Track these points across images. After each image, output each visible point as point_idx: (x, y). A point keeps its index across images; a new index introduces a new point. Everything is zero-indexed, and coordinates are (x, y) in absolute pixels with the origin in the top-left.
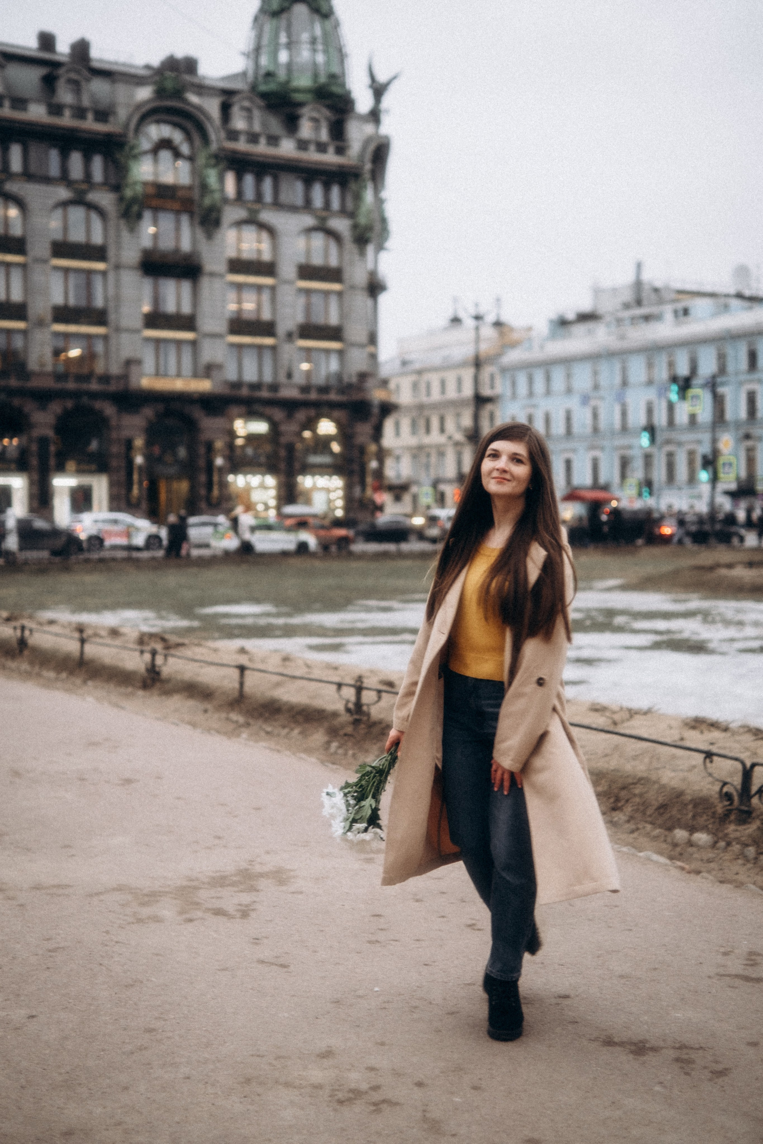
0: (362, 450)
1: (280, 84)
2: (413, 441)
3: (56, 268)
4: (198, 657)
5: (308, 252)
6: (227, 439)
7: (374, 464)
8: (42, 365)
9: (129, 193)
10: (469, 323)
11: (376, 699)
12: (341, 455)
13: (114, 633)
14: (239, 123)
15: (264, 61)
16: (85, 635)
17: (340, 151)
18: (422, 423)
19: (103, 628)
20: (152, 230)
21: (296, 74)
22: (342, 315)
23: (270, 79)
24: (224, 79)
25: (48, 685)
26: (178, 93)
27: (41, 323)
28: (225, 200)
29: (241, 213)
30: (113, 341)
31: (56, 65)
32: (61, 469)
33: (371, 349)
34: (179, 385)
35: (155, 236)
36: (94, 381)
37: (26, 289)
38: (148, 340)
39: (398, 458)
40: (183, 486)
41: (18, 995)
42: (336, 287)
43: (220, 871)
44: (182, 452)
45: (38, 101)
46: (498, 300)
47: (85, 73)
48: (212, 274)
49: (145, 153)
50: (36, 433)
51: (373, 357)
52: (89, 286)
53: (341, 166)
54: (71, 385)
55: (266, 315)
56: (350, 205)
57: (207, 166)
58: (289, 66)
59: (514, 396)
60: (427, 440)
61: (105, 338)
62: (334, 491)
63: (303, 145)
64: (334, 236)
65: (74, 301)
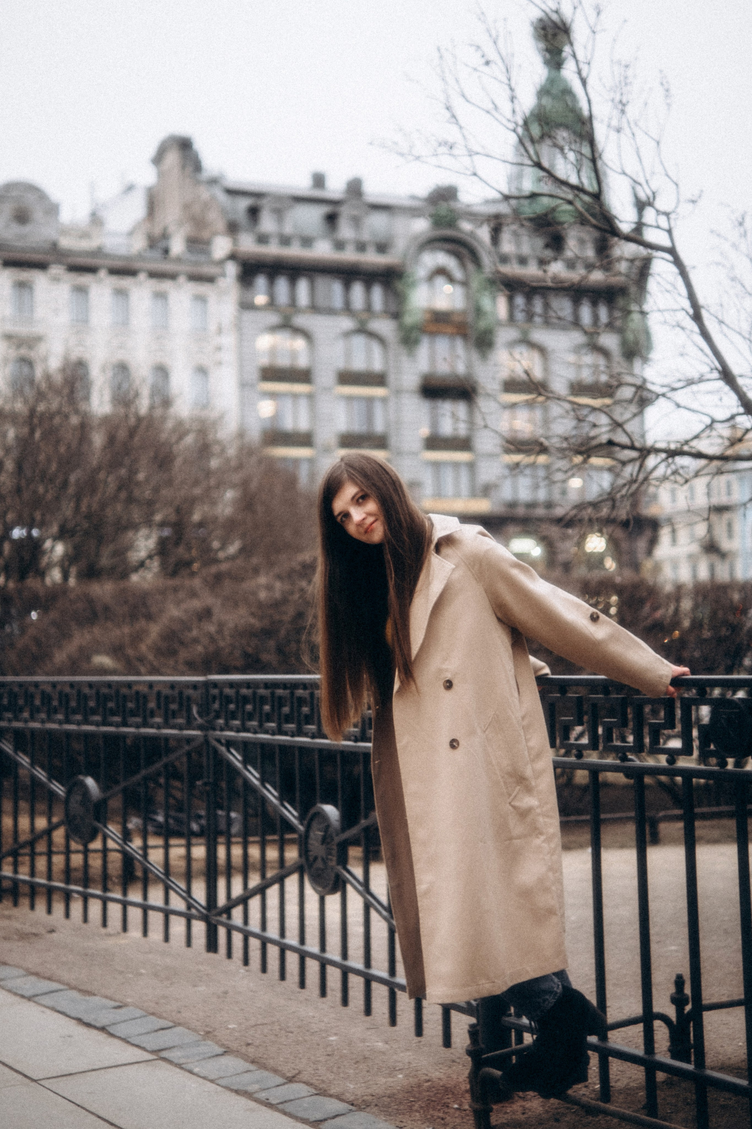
3: (340, 396)
5: (578, 371)
9: (409, 320)
14: (508, 247)
15: (526, 182)
17: (606, 268)
26: (451, 222)
27: (327, 450)
28: (499, 323)
29: (514, 334)
31: (333, 202)
34: (459, 505)
37: (312, 417)
38: (427, 462)
42: (605, 402)
45: (323, 238)
47: (362, 208)
48: (486, 395)
49: (421, 281)
52: (369, 413)
53: (610, 285)
56: (617, 319)
57: (480, 291)
63: (570, 264)
64: (605, 352)
65: (358, 427)
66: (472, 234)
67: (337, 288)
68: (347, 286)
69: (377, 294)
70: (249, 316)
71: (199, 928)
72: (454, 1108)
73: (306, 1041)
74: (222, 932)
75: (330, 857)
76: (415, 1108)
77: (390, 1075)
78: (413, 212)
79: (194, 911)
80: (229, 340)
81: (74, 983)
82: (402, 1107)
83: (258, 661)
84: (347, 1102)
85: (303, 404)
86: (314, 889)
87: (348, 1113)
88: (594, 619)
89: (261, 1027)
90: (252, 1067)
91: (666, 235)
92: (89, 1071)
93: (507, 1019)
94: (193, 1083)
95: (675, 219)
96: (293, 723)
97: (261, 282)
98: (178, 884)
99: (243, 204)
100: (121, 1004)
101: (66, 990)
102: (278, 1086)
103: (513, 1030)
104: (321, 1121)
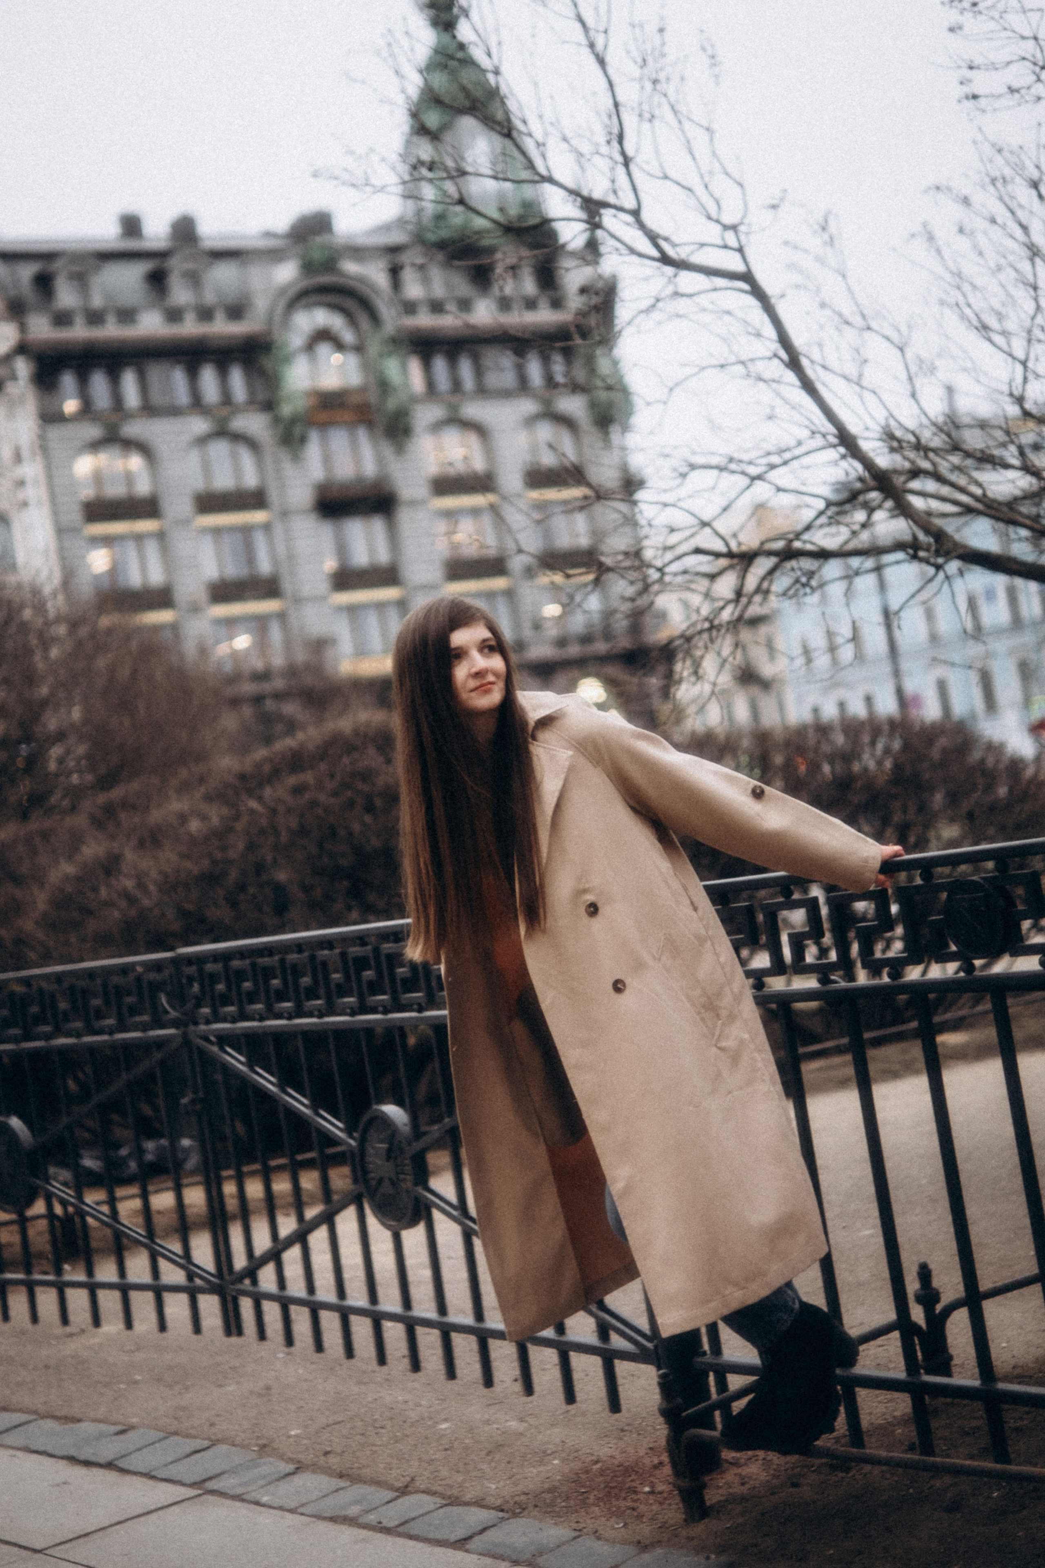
1: (456, 228)
3: (203, 530)
5: (534, 449)
9: (286, 410)
14: (413, 290)
17: (557, 304)
20: (321, 455)
22: (594, 532)
23: (442, 224)
26: (329, 264)
27: (195, 609)
28: (415, 399)
29: (437, 412)
30: (293, 619)
31: (157, 255)
37: (167, 565)
38: (339, 608)
42: (577, 492)
45: (149, 308)
47: (199, 258)
48: (413, 503)
49: (298, 352)
53: (560, 325)
55: (491, 549)
56: (579, 375)
57: (383, 356)
61: (282, 615)
63: (504, 304)
64: (566, 421)
65: (233, 570)
66: (362, 280)
67: (179, 377)
68: (193, 373)
69: (237, 378)
70: (55, 433)
71: (209, 1304)
72: (645, 1493)
73: (407, 1436)
74: (246, 1306)
75: (402, 1176)
76: (591, 1501)
77: (541, 1462)
78: (273, 255)
79: (198, 1282)
80: (32, 469)
81: (42, 1409)
82: (572, 1503)
83: (202, 920)
84: (493, 1509)
85: (152, 549)
86: (384, 1224)
87: (500, 1522)
88: (758, 794)
89: (337, 1426)
90: (342, 1483)
91: (737, 255)
92: (112, 1526)
93: (699, 1359)
94: (266, 1519)
95: (747, 234)
96: (352, 996)
97: (68, 381)
98: (170, 1247)
99: (27, 272)
100: (124, 1428)
101: (36, 1420)
102: (388, 1502)
103: (711, 1374)
104: (465, 1539)
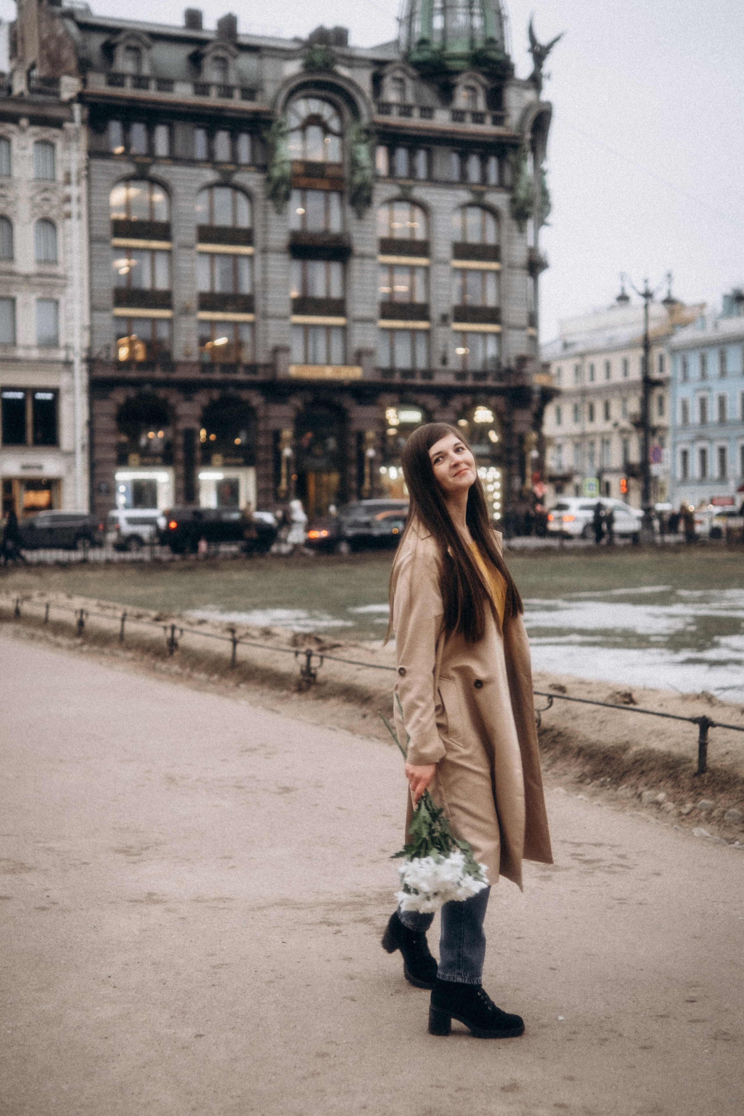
0: (522, 439)
1: (433, 52)
2: (576, 429)
3: (202, 253)
4: (355, 659)
5: (464, 230)
6: (379, 429)
7: (534, 454)
8: (188, 355)
9: (276, 173)
10: (637, 301)
11: (547, 704)
12: (500, 444)
13: (267, 633)
14: (391, 96)
15: (418, 27)
16: (237, 635)
17: (498, 121)
18: (586, 409)
19: (255, 628)
20: (300, 211)
21: (450, 41)
22: (500, 296)
23: (423, 47)
24: (374, 49)
25: (200, 688)
26: (327, 67)
27: (186, 311)
28: (377, 177)
29: (394, 191)
30: (260, 329)
31: (202, 42)
32: (207, 462)
33: (531, 331)
34: (328, 373)
35: (304, 218)
36: (241, 370)
37: (172, 276)
38: (296, 325)
39: (559, 447)
40: (334, 478)
41: (184, 1013)
42: (494, 266)
43: (387, 887)
44: (332, 443)
45: (184, 81)
46: (669, 276)
47: (232, 49)
48: (363, 256)
49: (293, 130)
50: (181, 426)
51: (534, 339)
52: (235, 271)
53: (499, 137)
54: (217, 375)
55: (420, 298)
56: (508, 178)
57: (359, 142)
58: (444, 32)
59: (686, 378)
60: (590, 428)
61: (252, 324)
62: (492, 483)
63: (458, 116)
64: (492, 211)
65: (221, 287)
67: (200, 136)
68: (211, 137)
69: (244, 142)
70: (98, 164)
80: (75, 191)
85: (161, 262)
97: (115, 129)
99: (96, 41)
